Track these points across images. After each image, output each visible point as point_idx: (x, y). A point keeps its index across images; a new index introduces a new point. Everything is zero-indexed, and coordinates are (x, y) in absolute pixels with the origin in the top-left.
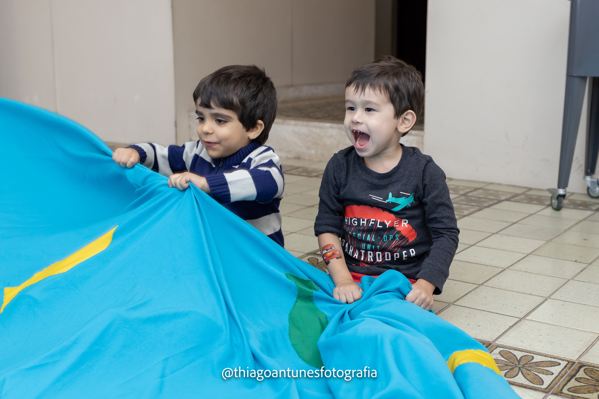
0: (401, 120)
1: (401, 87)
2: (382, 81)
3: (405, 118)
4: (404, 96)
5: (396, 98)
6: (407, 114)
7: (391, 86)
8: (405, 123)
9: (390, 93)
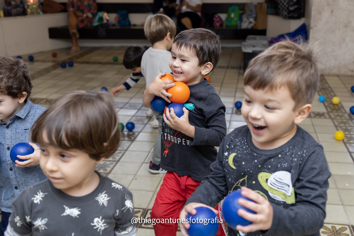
0: (203, 67)
1: (205, 48)
2: (192, 43)
3: (206, 66)
4: (206, 53)
5: (200, 54)
6: (207, 64)
7: (198, 47)
8: (206, 69)
9: (197, 51)
